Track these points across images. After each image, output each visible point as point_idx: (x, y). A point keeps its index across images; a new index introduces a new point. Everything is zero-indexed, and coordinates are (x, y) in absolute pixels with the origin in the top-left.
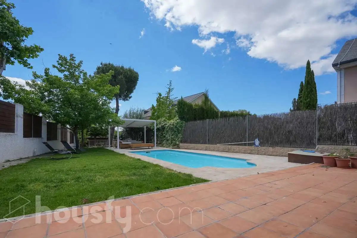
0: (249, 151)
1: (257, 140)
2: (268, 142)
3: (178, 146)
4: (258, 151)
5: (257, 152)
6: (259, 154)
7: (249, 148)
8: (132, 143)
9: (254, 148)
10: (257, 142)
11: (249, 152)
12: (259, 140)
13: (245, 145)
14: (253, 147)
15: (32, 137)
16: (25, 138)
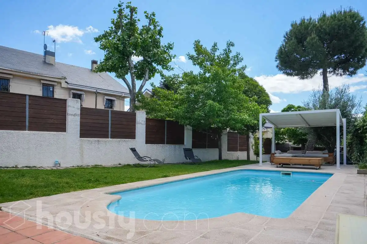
15: (164, 143)
16: (148, 144)
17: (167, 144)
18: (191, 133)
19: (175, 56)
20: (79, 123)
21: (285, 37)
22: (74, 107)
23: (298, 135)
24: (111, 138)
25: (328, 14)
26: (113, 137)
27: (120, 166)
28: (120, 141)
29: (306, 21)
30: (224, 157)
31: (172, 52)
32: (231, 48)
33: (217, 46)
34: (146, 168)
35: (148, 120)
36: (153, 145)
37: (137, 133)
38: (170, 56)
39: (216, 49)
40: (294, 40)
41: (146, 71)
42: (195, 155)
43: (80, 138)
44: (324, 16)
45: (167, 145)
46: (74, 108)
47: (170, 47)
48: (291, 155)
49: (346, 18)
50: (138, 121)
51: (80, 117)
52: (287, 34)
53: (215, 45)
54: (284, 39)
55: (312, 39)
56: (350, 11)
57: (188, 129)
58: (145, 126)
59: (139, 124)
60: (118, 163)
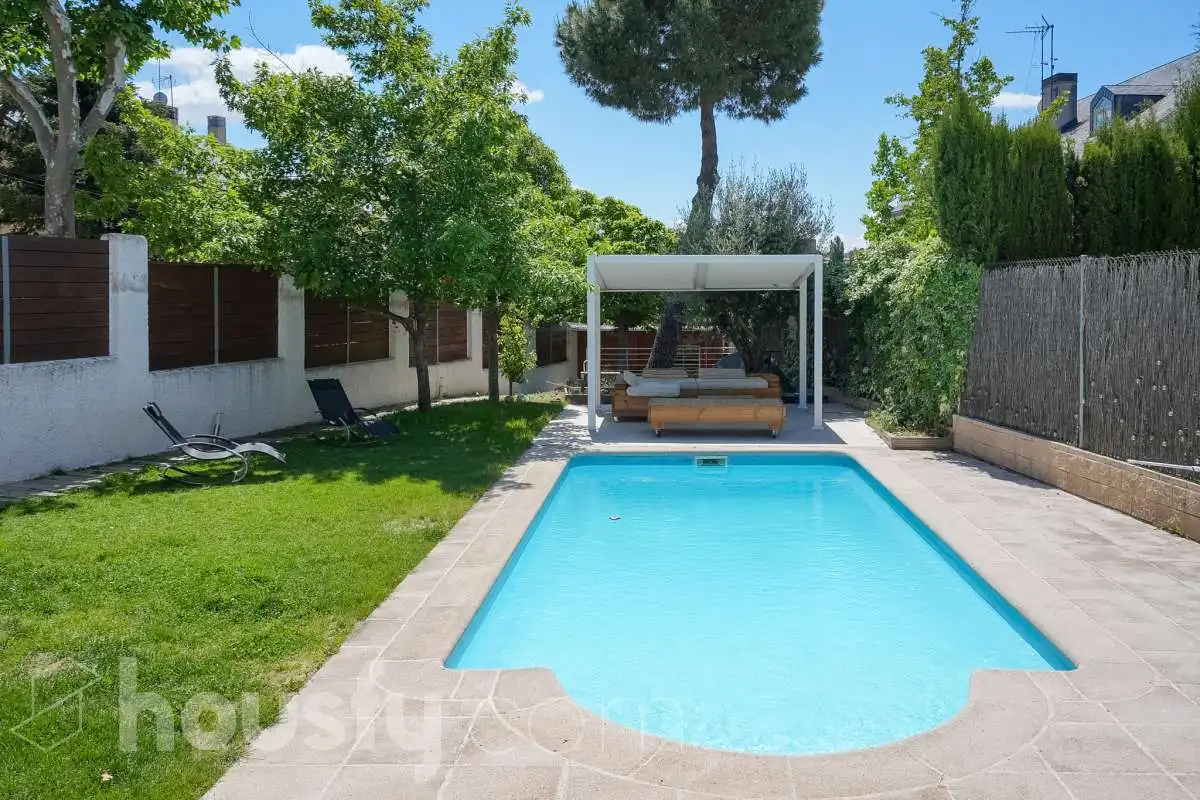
15: (212, 362)
16: (159, 373)
17: (222, 361)
18: (300, 308)
24: (13, 360)
26: (21, 353)
27: (62, 483)
32: (516, 28)
37: (115, 331)
45: (224, 366)
50: (120, 275)
57: (290, 297)
58: (145, 297)
59: (123, 290)
60: (51, 466)
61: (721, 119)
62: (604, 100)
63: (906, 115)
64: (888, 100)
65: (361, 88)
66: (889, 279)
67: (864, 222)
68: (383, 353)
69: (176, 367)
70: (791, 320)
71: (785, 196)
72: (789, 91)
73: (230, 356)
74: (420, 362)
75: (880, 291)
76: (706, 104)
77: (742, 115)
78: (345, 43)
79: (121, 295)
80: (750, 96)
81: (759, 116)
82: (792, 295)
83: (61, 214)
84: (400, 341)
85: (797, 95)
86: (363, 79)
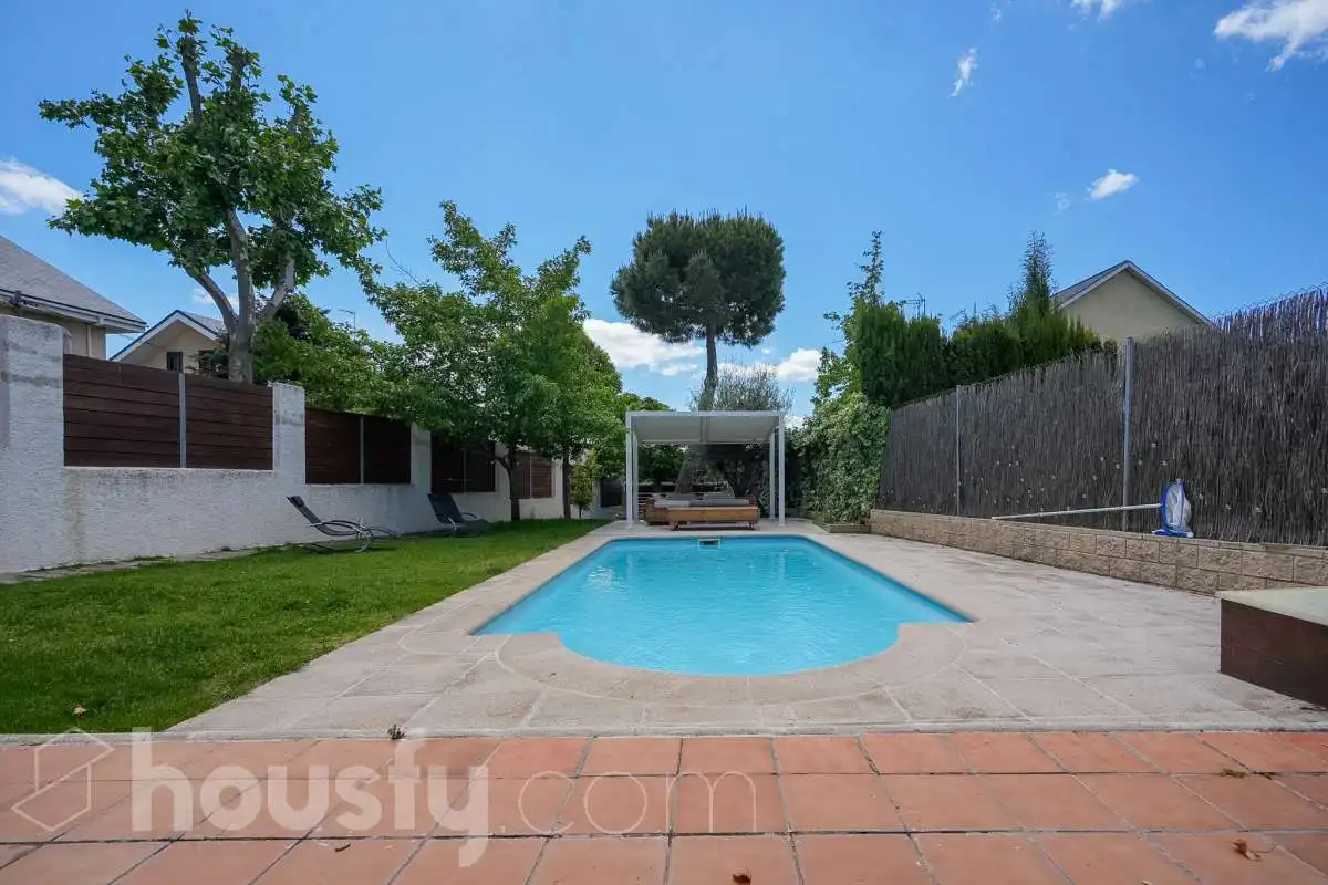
0: (1128, 565)
1: (1179, 496)
2: (1242, 508)
3: (863, 523)
4: (1179, 564)
5: (1170, 570)
6: (1181, 589)
7: (1130, 542)
8: (691, 506)
9: (1154, 548)
10: (1177, 508)
11: (1128, 569)
12: (1187, 493)
13: (1114, 522)
14: (1151, 542)
15: (359, 482)
16: (314, 485)
17: (366, 482)
18: (428, 451)
19: (384, 233)
20: (58, 412)
21: (635, 244)
22: (35, 352)
23: (652, 460)
24: (189, 465)
25: (724, 218)
26: (195, 461)
27: (227, 555)
28: (223, 476)
29: (679, 219)
30: (524, 513)
31: (374, 220)
32: (581, 255)
33: (513, 234)
34: (353, 556)
35: (311, 411)
36: (328, 486)
37: (278, 452)
38: (367, 230)
39: (511, 241)
40: (660, 256)
41: (288, 261)
42: (461, 509)
43: (65, 465)
44: (716, 218)
45: (368, 486)
46: (34, 356)
47: (370, 201)
48: (687, 503)
49: (758, 232)
50: (282, 413)
51: (61, 391)
52: (640, 239)
53: (509, 229)
54: (634, 247)
55: (702, 262)
56: (761, 220)
57: (419, 442)
58: (303, 430)
59: (284, 423)
60: (220, 547)
61: (720, 345)
62: (643, 328)
63: (838, 328)
64: (826, 316)
65: (470, 299)
66: (827, 427)
67: (813, 401)
68: (489, 486)
69: (328, 483)
70: (764, 463)
71: (762, 385)
72: (763, 328)
73: (373, 478)
74: (517, 495)
75: (821, 436)
76: (710, 336)
77: (733, 343)
78: (458, 269)
79: (282, 426)
80: (739, 333)
81: (745, 344)
82: (766, 446)
83: (241, 372)
84: (503, 477)
85: (769, 330)
86: (471, 294)
